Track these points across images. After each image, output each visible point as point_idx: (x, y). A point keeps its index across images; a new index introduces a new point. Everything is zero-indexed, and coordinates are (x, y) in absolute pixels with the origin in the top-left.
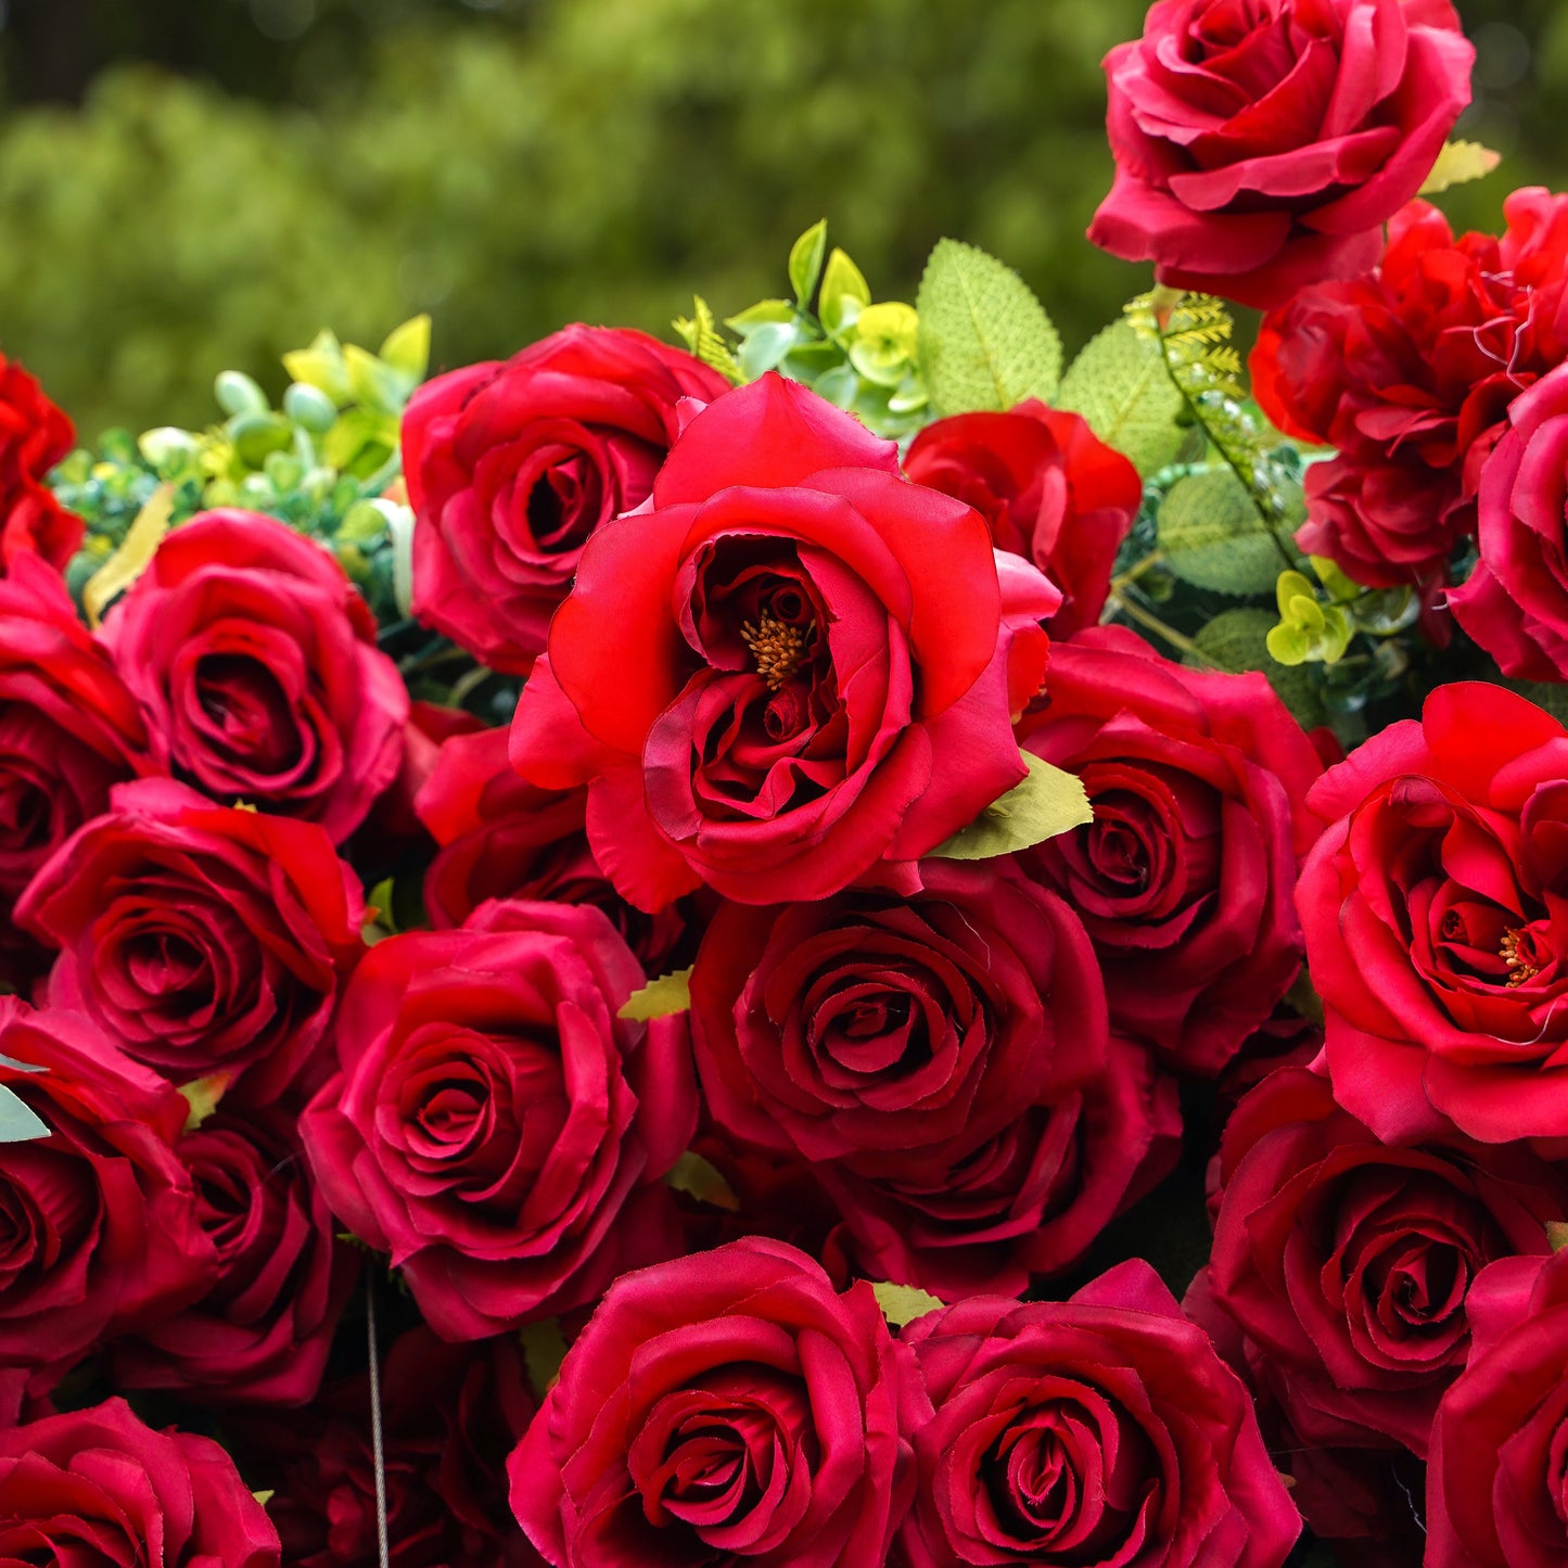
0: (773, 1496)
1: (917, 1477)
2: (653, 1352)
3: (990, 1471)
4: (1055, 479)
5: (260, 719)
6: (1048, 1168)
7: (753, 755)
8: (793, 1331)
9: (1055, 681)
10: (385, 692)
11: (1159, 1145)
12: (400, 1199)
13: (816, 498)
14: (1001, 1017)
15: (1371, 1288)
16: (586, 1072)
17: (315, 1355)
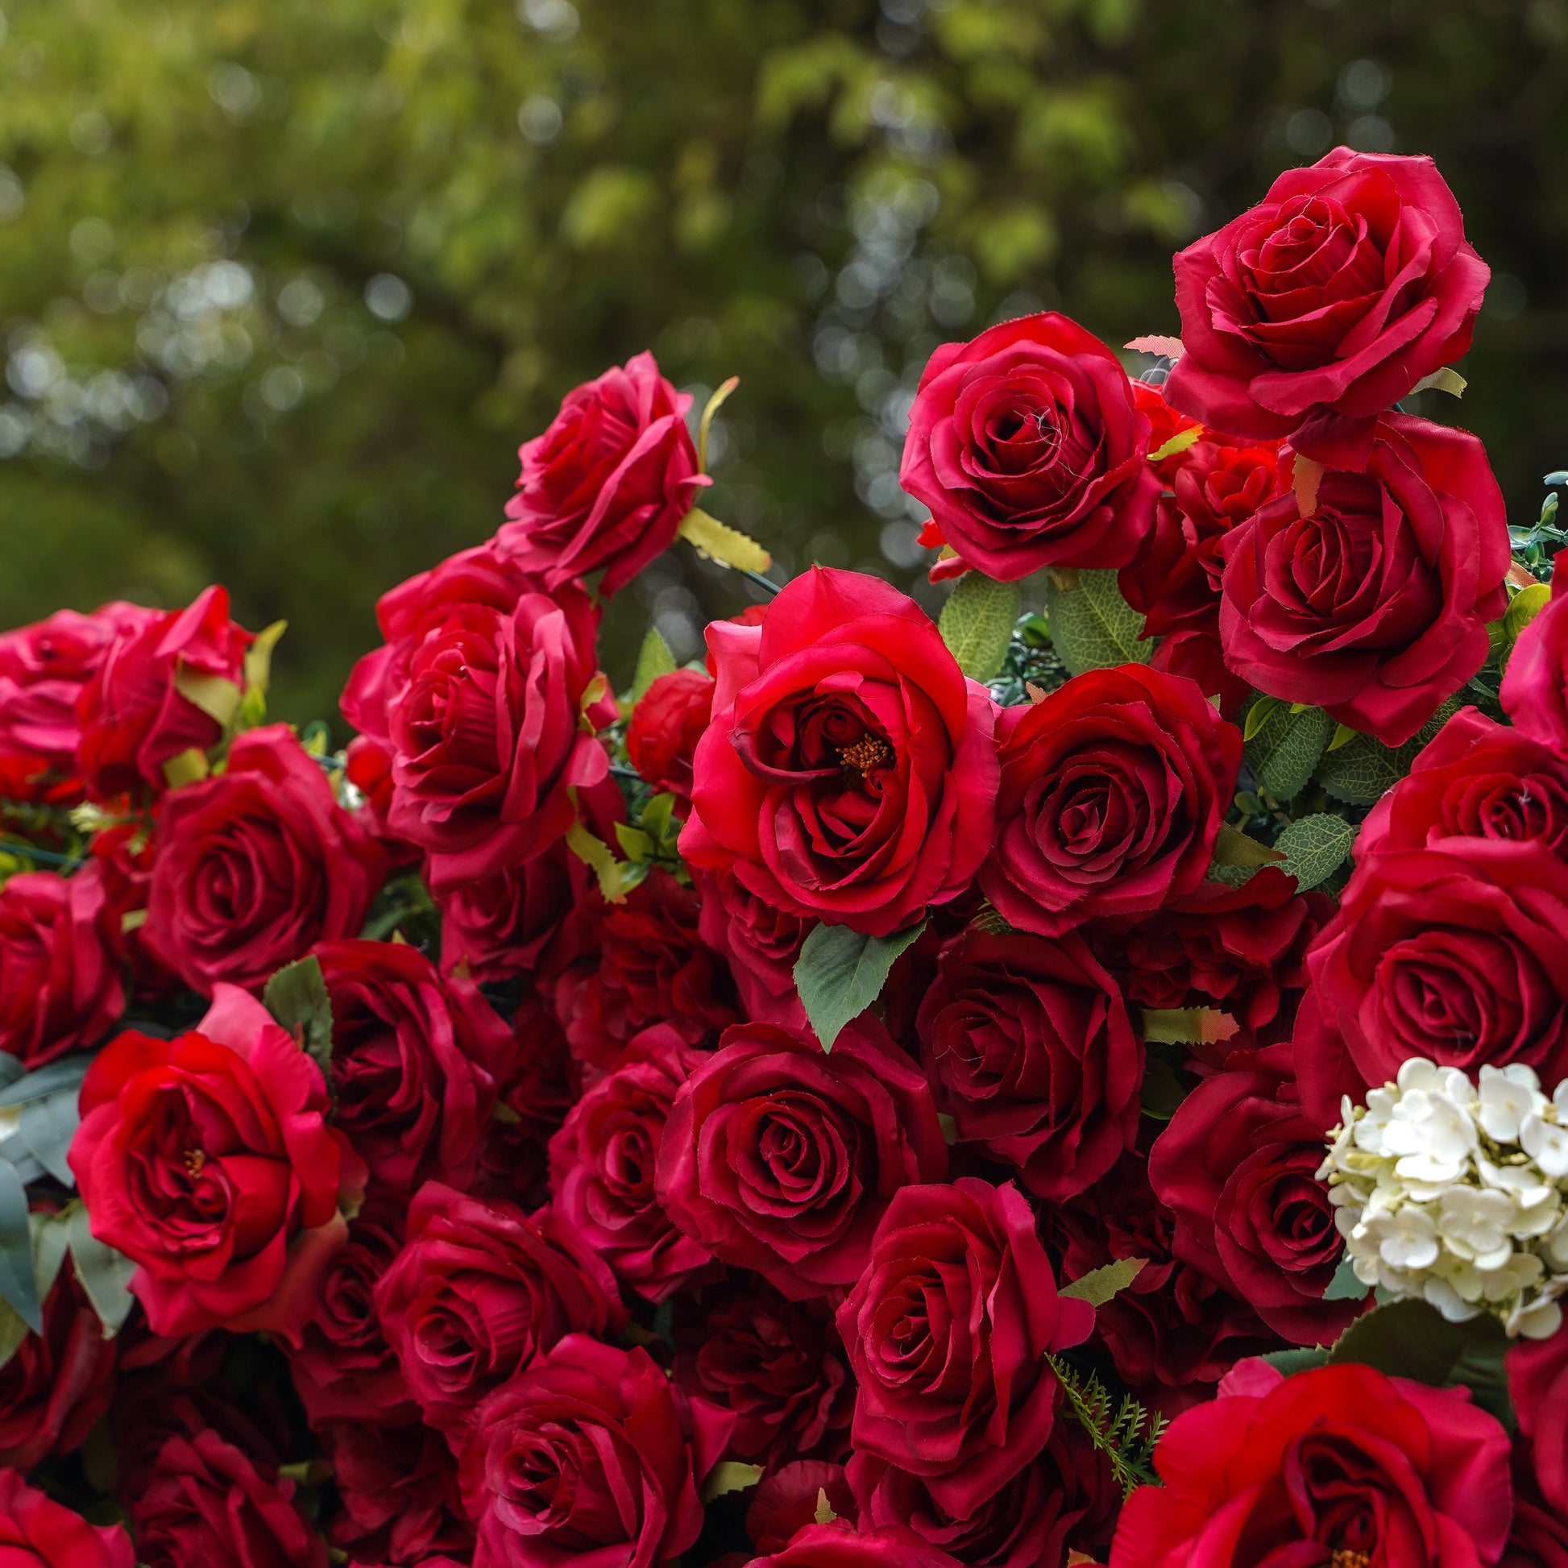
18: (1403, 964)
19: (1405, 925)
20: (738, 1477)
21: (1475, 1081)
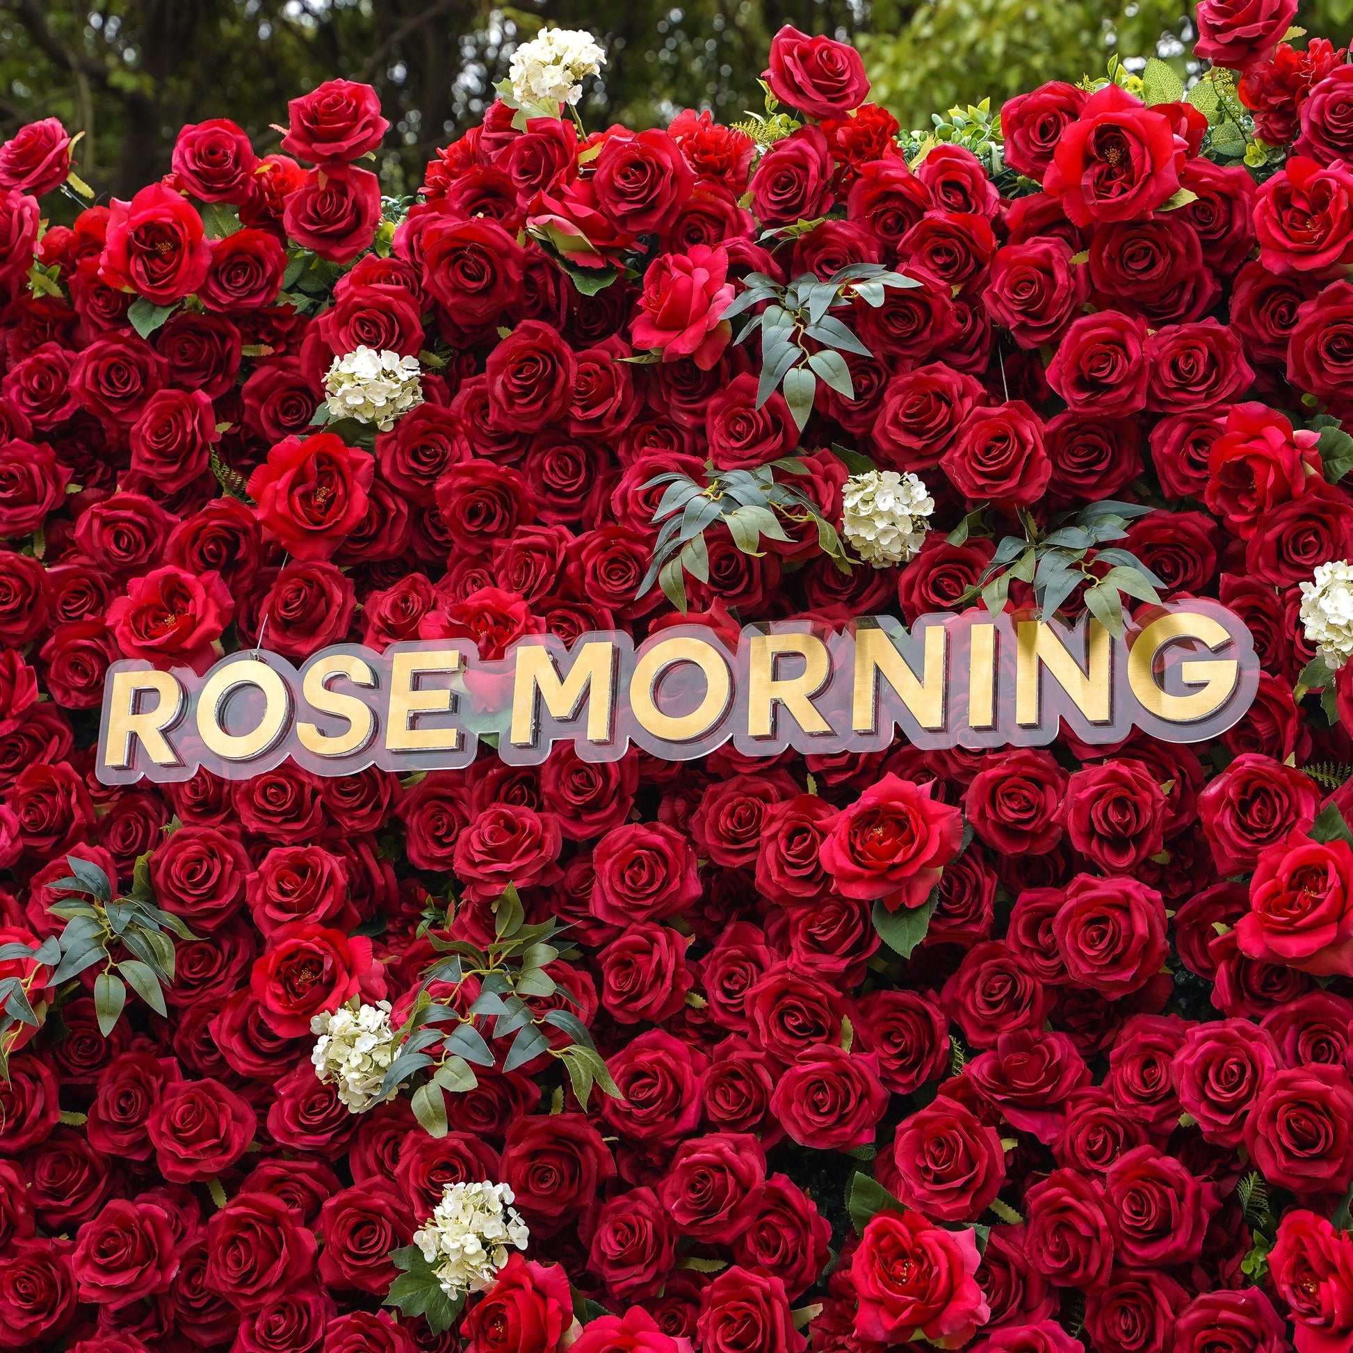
0: (1118, 369)
1: (1155, 367)
2: (1086, 336)
3: (1174, 366)
4: (1185, 120)
5: (960, 197)
6: (1187, 297)
7: (1109, 183)
8: (1122, 332)
9: (1187, 170)
10: (993, 191)
11: (1215, 293)
12: (1011, 312)
13: (1125, 114)
14: (1175, 254)
15: (1272, 317)
16: (1061, 276)
17: (985, 360)
18: (359, 319)
19: (358, 307)
20: (74, 489)
21: (379, 353)
